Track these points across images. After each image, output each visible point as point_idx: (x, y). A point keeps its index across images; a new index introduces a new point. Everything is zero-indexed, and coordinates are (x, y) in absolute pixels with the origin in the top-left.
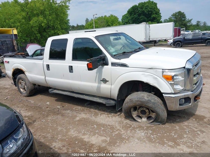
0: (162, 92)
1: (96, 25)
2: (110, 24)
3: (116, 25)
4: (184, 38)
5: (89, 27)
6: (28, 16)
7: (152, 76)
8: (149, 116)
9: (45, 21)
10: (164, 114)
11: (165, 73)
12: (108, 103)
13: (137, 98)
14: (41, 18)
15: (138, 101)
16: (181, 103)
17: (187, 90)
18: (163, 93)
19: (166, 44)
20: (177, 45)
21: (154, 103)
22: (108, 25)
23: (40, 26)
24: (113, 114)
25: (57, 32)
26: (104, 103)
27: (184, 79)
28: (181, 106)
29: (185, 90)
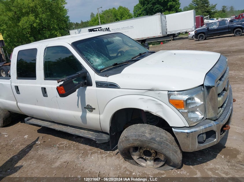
0: (171, 125)
1: (102, 20)
2: (119, 17)
3: (126, 19)
4: (208, 28)
5: (93, 23)
6: (16, 16)
7: (154, 101)
8: (156, 157)
9: (37, 21)
10: (178, 157)
11: (172, 97)
12: (99, 140)
13: (134, 136)
14: (32, 17)
15: (136, 140)
16: (202, 140)
17: (209, 119)
18: (173, 127)
19: (187, 37)
20: (199, 37)
21: (160, 143)
22: (116, 19)
23: (32, 28)
24: (109, 152)
25: (54, 33)
26: (94, 139)
27: (203, 103)
28: (202, 145)
29: (206, 119)
